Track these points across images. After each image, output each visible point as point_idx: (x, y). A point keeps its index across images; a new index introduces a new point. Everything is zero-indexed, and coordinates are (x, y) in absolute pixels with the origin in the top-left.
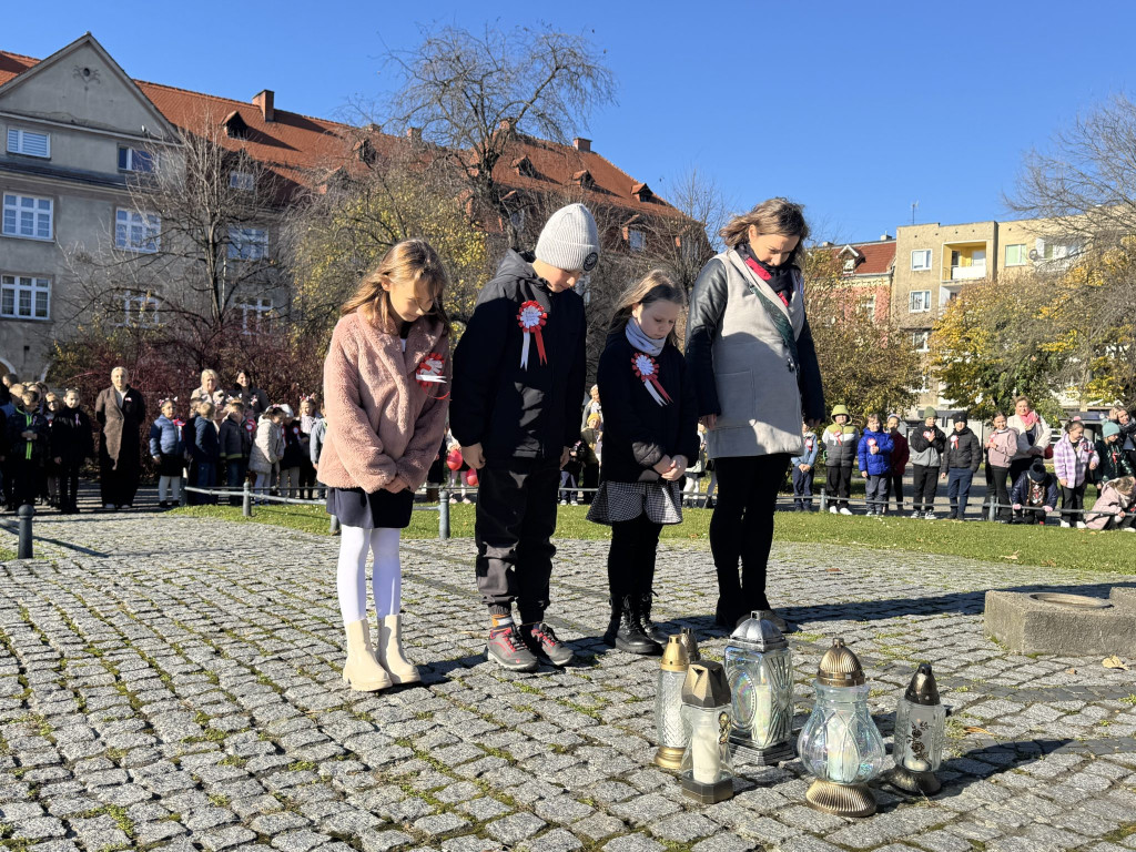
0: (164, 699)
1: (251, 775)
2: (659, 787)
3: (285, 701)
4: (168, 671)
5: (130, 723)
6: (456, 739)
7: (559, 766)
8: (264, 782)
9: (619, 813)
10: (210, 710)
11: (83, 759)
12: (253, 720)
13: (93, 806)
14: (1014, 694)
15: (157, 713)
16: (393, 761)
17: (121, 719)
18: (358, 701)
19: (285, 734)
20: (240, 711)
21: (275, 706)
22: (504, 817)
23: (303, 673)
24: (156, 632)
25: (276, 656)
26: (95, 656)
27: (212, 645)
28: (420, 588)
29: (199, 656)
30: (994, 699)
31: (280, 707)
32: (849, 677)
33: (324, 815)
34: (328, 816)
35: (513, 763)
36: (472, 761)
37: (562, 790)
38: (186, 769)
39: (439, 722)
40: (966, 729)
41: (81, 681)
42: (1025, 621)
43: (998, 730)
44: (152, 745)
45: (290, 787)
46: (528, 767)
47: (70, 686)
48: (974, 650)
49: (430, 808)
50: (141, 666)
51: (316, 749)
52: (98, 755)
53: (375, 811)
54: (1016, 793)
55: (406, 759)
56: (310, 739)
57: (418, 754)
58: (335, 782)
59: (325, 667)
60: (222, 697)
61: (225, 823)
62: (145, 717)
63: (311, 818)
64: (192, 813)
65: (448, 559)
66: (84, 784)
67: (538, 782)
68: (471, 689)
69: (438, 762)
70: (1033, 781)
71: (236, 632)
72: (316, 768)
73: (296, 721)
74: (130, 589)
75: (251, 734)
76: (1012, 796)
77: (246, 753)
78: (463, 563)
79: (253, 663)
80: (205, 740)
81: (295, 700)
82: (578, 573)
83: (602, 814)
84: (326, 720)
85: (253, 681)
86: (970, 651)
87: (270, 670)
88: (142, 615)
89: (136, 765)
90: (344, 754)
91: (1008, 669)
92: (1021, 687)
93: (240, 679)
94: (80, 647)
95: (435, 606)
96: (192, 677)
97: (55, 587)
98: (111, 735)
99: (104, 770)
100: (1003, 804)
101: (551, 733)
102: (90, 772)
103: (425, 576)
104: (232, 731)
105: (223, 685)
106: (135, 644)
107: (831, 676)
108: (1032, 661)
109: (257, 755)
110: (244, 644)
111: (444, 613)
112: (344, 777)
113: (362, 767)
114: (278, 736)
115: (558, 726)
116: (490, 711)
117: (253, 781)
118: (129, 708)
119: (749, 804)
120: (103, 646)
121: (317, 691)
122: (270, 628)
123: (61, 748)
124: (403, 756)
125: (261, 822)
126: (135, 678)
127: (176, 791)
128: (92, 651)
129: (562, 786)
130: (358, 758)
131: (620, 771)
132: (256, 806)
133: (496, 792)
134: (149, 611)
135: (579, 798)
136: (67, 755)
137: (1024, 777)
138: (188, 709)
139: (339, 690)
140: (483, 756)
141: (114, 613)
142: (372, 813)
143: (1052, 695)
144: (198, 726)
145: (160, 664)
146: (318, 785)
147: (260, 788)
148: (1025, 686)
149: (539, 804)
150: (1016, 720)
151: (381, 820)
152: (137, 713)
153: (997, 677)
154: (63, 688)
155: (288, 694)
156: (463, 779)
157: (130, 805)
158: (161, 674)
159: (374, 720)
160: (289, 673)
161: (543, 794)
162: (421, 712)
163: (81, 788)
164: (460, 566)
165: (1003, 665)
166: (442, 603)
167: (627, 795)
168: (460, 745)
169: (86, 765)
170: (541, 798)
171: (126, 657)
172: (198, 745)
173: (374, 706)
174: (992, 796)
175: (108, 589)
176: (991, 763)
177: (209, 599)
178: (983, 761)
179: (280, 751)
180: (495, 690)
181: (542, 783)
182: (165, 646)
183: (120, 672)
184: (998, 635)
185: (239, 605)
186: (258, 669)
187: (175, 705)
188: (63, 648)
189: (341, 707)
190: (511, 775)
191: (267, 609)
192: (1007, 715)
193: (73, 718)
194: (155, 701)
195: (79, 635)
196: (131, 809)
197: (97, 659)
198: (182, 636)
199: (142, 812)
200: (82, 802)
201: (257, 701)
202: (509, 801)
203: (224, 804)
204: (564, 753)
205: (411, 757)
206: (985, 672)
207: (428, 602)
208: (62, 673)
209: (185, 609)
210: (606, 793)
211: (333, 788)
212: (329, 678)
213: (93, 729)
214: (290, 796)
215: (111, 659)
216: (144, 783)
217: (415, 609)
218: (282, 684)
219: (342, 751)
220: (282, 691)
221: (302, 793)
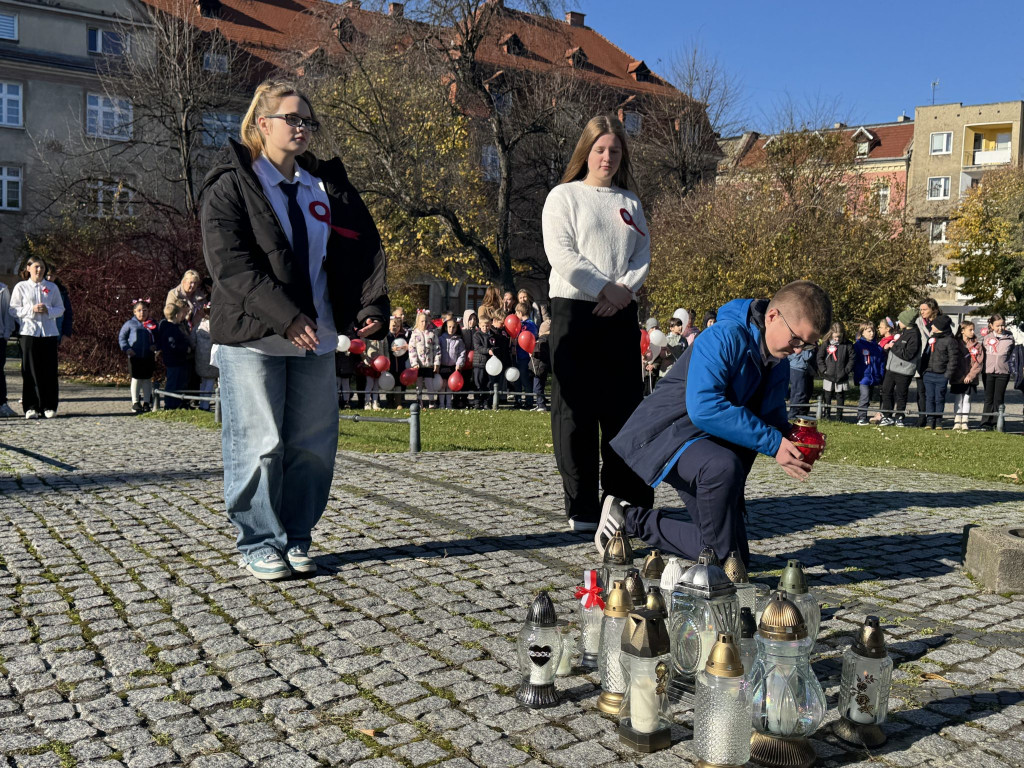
0: (115, 629)
1: (195, 712)
2: (598, 733)
3: (236, 632)
4: (122, 599)
5: (80, 654)
6: (401, 677)
7: (500, 709)
8: (208, 720)
9: (554, 761)
10: (160, 642)
11: (33, 692)
12: (202, 653)
13: (39, 743)
14: (979, 638)
15: (107, 644)
16: (337, 699)
17: (71, 650)
18: (308, 634)
19: (233, 668)
20: (190, 643)
21: (225, 638)
22: (440, 762)
23: (255, 602)
24: (113, 555)
25: (230, 584)
26: (52, 582)
27: (168, 570)
28: (383, 510)
29: (153, 583)
30: (958, 642)
31: (230, 640)
32: (790, 631)
33: (262, 755)
34: (266, 758)
35: (455, 705)
36: (415, 700)
37: (500, 734)
38: (132, 705)
39: (386, 658)
40: (923, 676)
41: (35, 609)
42: (1000, 559)
43: (957, 678)
44: (101, 678)
45: (232, 725)
46: (470, 709)
47: (24, 614)
48: (947, 587)
49: (368, 751)
50: (95, 593)
51: (262, 685)
52: (47, 688)
53: (313, 752)
54: (962, 747)
55: (350, 697)
56: (257, 674)
57: (362, 692)
58: (277, 721)
59: (278, 596)
60: (173, 627)
61: (165, 763)
62: (96, 647)
63: (250, 759)
64: (134, 752)
65: (415, 476)
66: (32, 718)
67: (477, 726)
68: (421, 622)
69: (380, 701)
70: (983, 735)
71: (192, 556)
72: (261, 706)
73: (244, 655)
74: (92, 507)
75: (199, 668)
76: (960, 751)
77: (192, 689)
78: (430, 481)
79: (207, 591)
80: (153, 673)
81: (246, 632)
82: (546, 494)
83: (537, 762)
84: (275, 654)
85: (205, 611)
86: (942, 588)
87: (223, 599)
88: (101, 537)
89: (84, 699)
90: (289, 691)
91: (979, 609)
92: (989, 630)
93: (193, 609)
94: (36, 572)
95: (396, 529)
96: (146, 605)
97: (17, 504)
98: (62, 666)
99: (52, 703)
100: (946, 760)
101: (496, 672)
102: (39, 706)
103: (389, 497)
104: (181, 665)
105: (175, 615)
106: (91, 568)
107: (772, 629)
108: (1005, 601)
109: (203, 691)
110: (200, 570)
111: (403, 538)
112: (286, 715)
113: (305, 705)
114: (225, 670)
115: (505, 665)
116: (438, 647)
117: (196, 719)
118: (81, 639)
119: (686, 754)
120: (59, 571)
121: (268, 622)
122: (227, 552)
123: (13, 680)
124: (347, 694)
125: (201, 762)
126: (89, 607)
127: (121, 729)
128: (48, 576)
129: (501, 730)
130: (302, 695)
131: (561, 715)
132: (197, 746)
133: (435, 735)
134: (108, 533)
135: (516, 745)
136: (17, 687)
137: (975, 730)
138: (139, 639)
139: (289, 622)
140: (426, 696)
141: (73, 534)
142: (310, 755)
143: (1019, 639)
144: (147, 659)
145: (115, 591)
146: (260, 724)
147: (202, 726)
148: (993, 629)
149: (476, 749)
150: (977, 667)
151: (318, 764)
152: (88, 644)
153: (966, 617)
154: (18, 616)
155: (240, 625)
156: (403, 720)
157: (75, 742)
158: (115, 601)
159: (322, 654)
160: (242, 602)
161: (481, 738)
162: (370, 646)
163: (29, 723)
164: (426, 486)
165: (974, 605)
166: (403, 527)
167: (564, 742)
168: (405, 683)
169: (35, 698)
170: (479, 743)
171: (81, 583)
172: (146, 679)
173: (323, 639)
174: (939, 749)
175: (70, 507)
176: (943, 714)
177: (169, 519)
178: (935, 712)
179: (226, 686)
180: (446, 625)
181: (482, 727)
182: (122, 571)
183: (74, 600)
184: (974, 571)
185: (199, 526)
186: (211, 597)
187: (126, 636)
188: (19, 573)
189: (290, 640)
190: (452, 717)
191: (227, 531)
192: (969, 660)
193: (27, 648)
194: (107, 631)
195: (37, 559)
196: (76, 746)
197: (53, 586)
198: (139, 560)
199: (86, 749)
200: (29, 738)
201: (207, 632)
202: (447, 746)
203: (166, 742)
204: (508, 694)
205: (355, 695)
206: (954, 612)
207: (389, 526)
208: (17, 599)
209: (144, 531)
210: (543, 739)
211: (275, 728)
212: (281, 608)
213: (45, 661)
214: (231, 736)
215: (66, 585)
216: (89, 719)
217: (374, 534)
218: (234, 614)
219: (287, 687)
220: (233, 621)
221: (244, 733)
